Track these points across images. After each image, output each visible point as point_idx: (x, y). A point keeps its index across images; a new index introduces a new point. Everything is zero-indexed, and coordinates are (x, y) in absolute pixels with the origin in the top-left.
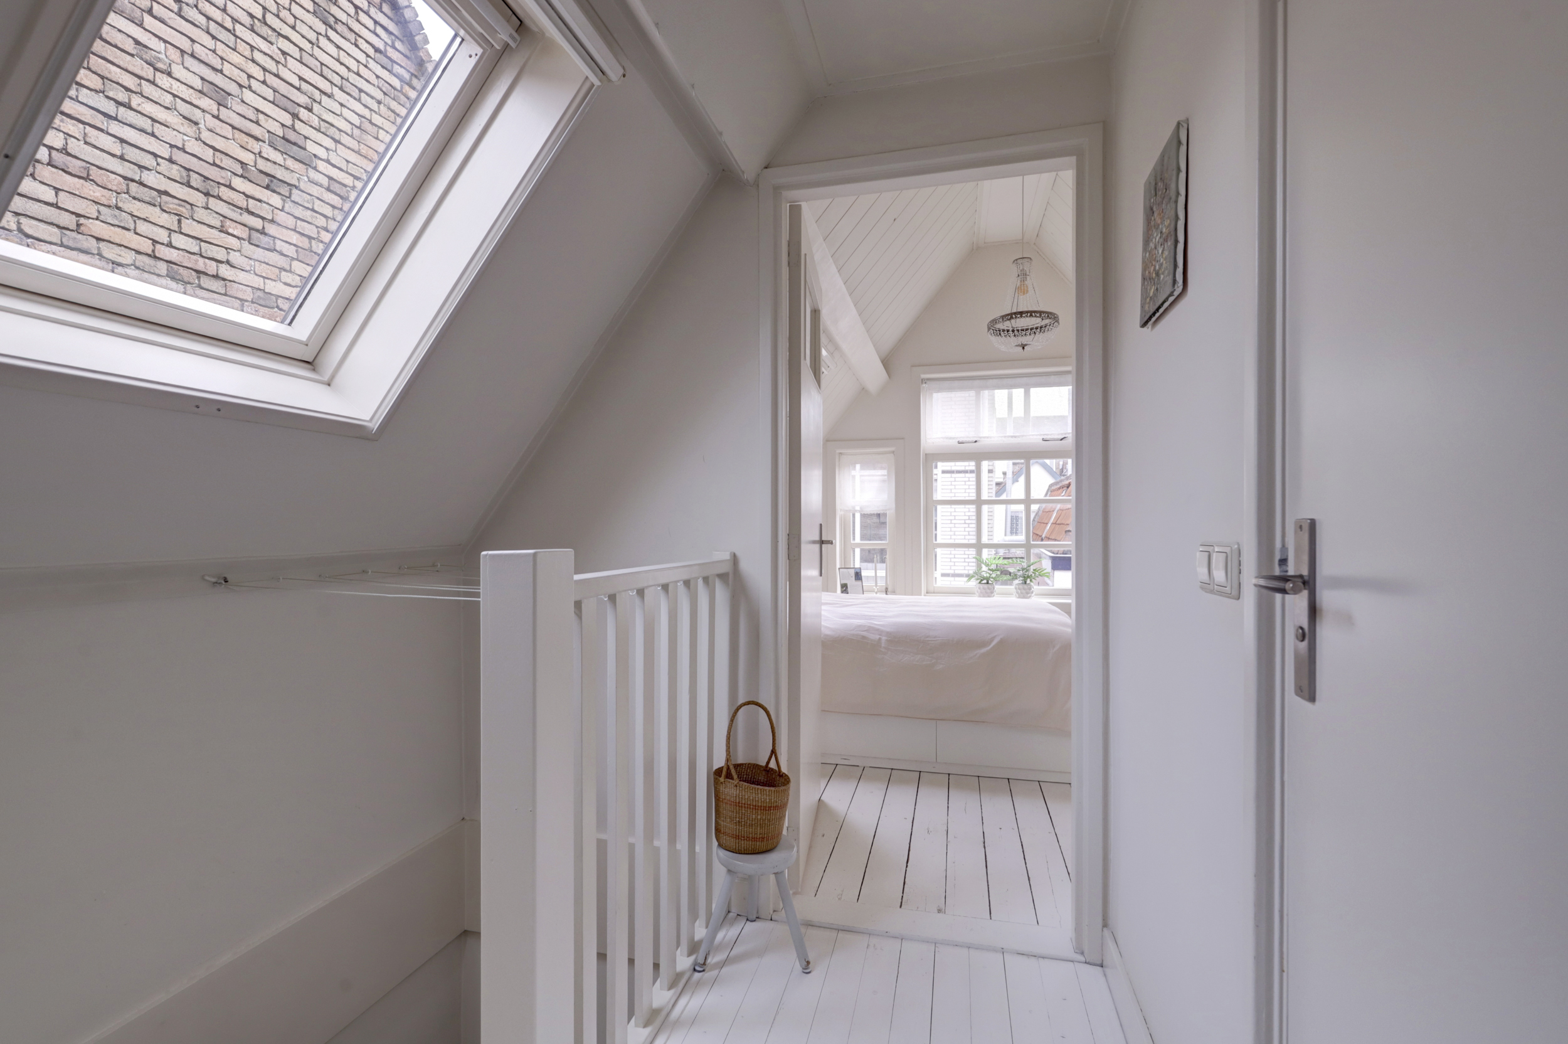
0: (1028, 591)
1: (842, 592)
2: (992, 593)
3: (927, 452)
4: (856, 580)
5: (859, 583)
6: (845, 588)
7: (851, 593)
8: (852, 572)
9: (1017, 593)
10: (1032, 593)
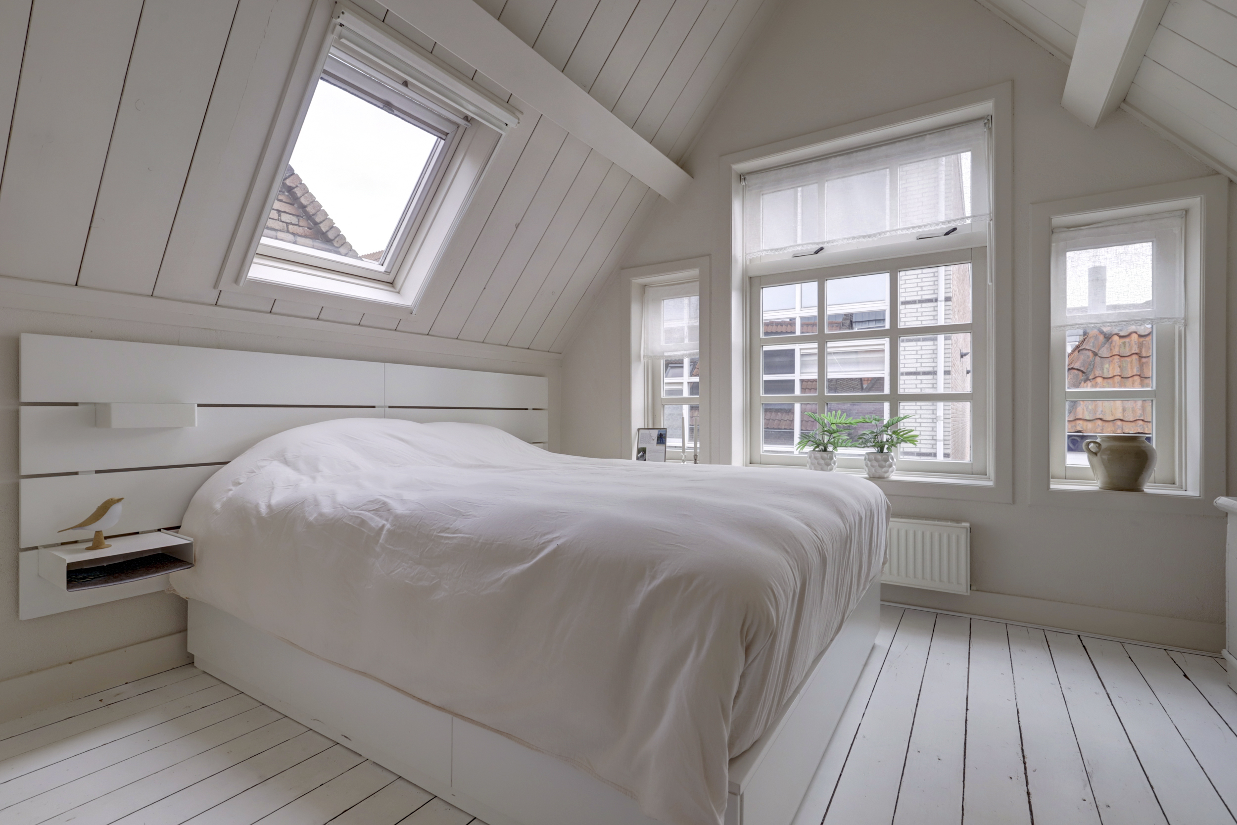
0: (883, 463)
1: (638, 459)
2: (828, 464)
3: (751, 274)
4: (657, 443)
5: (661, 447)
6: (642, 453)
7: (649, 460)
8: (655, 434)
9: (867, 465)
10: (890, 466)
